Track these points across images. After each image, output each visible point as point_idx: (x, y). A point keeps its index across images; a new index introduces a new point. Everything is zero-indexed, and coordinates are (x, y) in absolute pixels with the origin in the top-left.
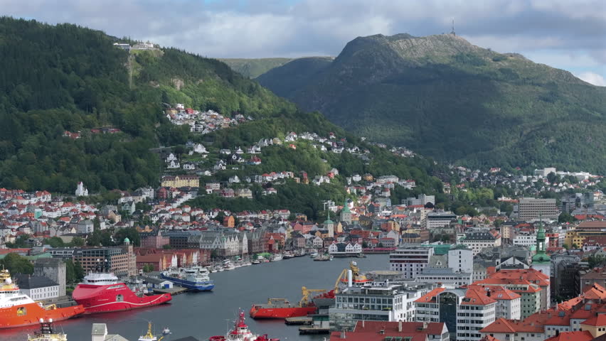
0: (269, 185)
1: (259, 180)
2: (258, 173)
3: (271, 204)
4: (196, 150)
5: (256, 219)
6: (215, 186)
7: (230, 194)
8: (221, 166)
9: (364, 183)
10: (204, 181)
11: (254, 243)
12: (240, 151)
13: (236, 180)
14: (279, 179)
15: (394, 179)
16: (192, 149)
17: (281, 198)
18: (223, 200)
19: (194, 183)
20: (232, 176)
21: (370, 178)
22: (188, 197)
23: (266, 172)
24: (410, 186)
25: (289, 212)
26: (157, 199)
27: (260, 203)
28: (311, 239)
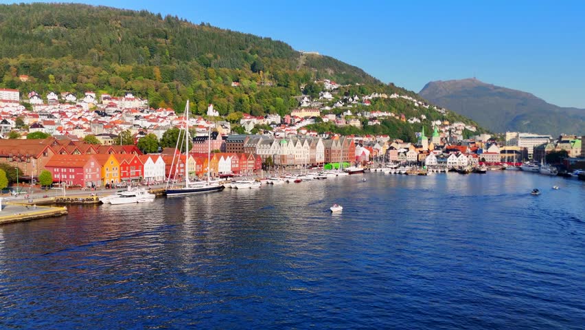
0: (374, 119)
1: (368, 115)
2: (367, 110)
3: (374, 131)
4: (325, 96)
5: (361, 141)
6: (332, 117)
7: (342, 123)
8: (340, 105)
9: (444, 126)
10: (324, 113)
11: (334, 151)
12: (356, 98)
13: (349, 113)
14: (383, 116)
15: (463, 124)
16: (322, 95)
17: (383, 127)
18: (336, 127)
19: (317, 114)
20: (346, 111)
21: (447, 123)
22: (308, 122)
23: (374, 110)
24: (474, 129)
25: (388, 137)
26: (283, 123)
27: (366, 129)
28: (405, 153)
